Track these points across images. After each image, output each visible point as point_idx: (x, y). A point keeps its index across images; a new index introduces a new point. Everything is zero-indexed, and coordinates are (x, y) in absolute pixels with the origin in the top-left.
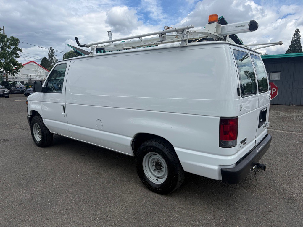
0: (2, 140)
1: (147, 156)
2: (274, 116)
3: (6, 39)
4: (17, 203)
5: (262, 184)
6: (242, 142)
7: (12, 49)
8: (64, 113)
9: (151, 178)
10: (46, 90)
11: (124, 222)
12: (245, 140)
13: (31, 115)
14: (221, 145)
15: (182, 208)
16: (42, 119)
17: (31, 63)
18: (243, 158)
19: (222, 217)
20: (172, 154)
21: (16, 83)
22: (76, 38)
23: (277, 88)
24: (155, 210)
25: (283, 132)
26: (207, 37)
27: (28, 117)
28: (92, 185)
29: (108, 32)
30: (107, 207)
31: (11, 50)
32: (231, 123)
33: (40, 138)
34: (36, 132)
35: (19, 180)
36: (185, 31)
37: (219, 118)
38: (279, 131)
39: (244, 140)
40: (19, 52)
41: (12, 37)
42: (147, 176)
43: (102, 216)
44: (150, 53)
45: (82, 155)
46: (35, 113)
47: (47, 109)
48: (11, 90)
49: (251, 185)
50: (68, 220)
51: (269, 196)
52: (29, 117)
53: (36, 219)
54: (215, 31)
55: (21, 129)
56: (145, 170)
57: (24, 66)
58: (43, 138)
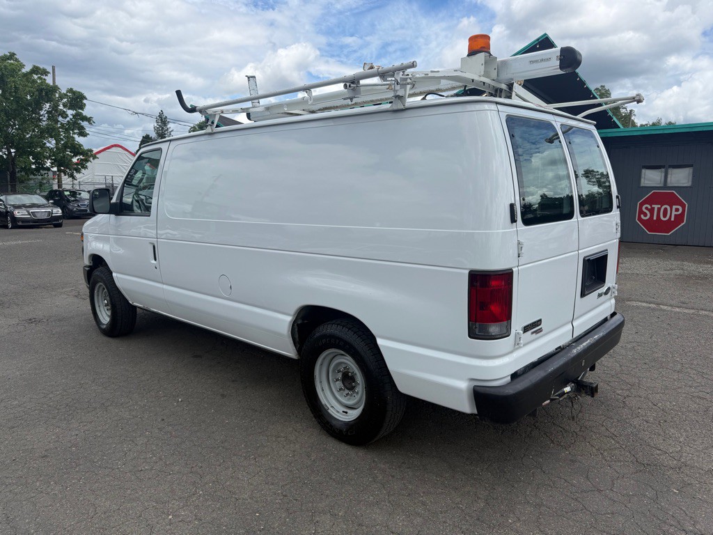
0: (30, 320)
1: (324, 358)
2: (667, 272)
3: (57, 96)
4: (37, 455)
5: (594, 429)
6: (526, 329)
7: (71, 117)
8: (155, 260)
9: (331, 409)
10: (121, 209)
11: (257, 502)
12: (538, 322)
13: (91, 264)
14: (472, 334)
15: (393, 476)
16: (111, 273)
17: (114, 148)
18: (533, 366)
19: (479, 498)
20: (374, 355)
21: (80, 194)
22: (179, 93)
23: (683, 206)
24: (331, 478)
25: (678, 310)
26: (466, 86)
27: (84, 269)
28: (204, 422)
29: (249, 78)
30: (227, 468)
31: (68, 119)
32: (493, 283)
33: (108, 316)
34: (101, 304)
35: (50, 406)
36: (398, 74)
37: (467, 272)
38: (669, 308)
39: (535, 323)
40: (85, 124)
41: (71, 90)
42: (323, 403)
43: (211, 488)
44: (332, 124)
45: (196, 356)
46: (97, 261)
47: (121, 251)
48: (69, 209)
49: (566, 431)
50: (137, 492)
51: (603, 458)
52: (87, 269)
53: (70, 490)
54: (482, 73)
55: (76, 296)
56: (321, 390)
57: (97, 156)
58: (114, 317)
